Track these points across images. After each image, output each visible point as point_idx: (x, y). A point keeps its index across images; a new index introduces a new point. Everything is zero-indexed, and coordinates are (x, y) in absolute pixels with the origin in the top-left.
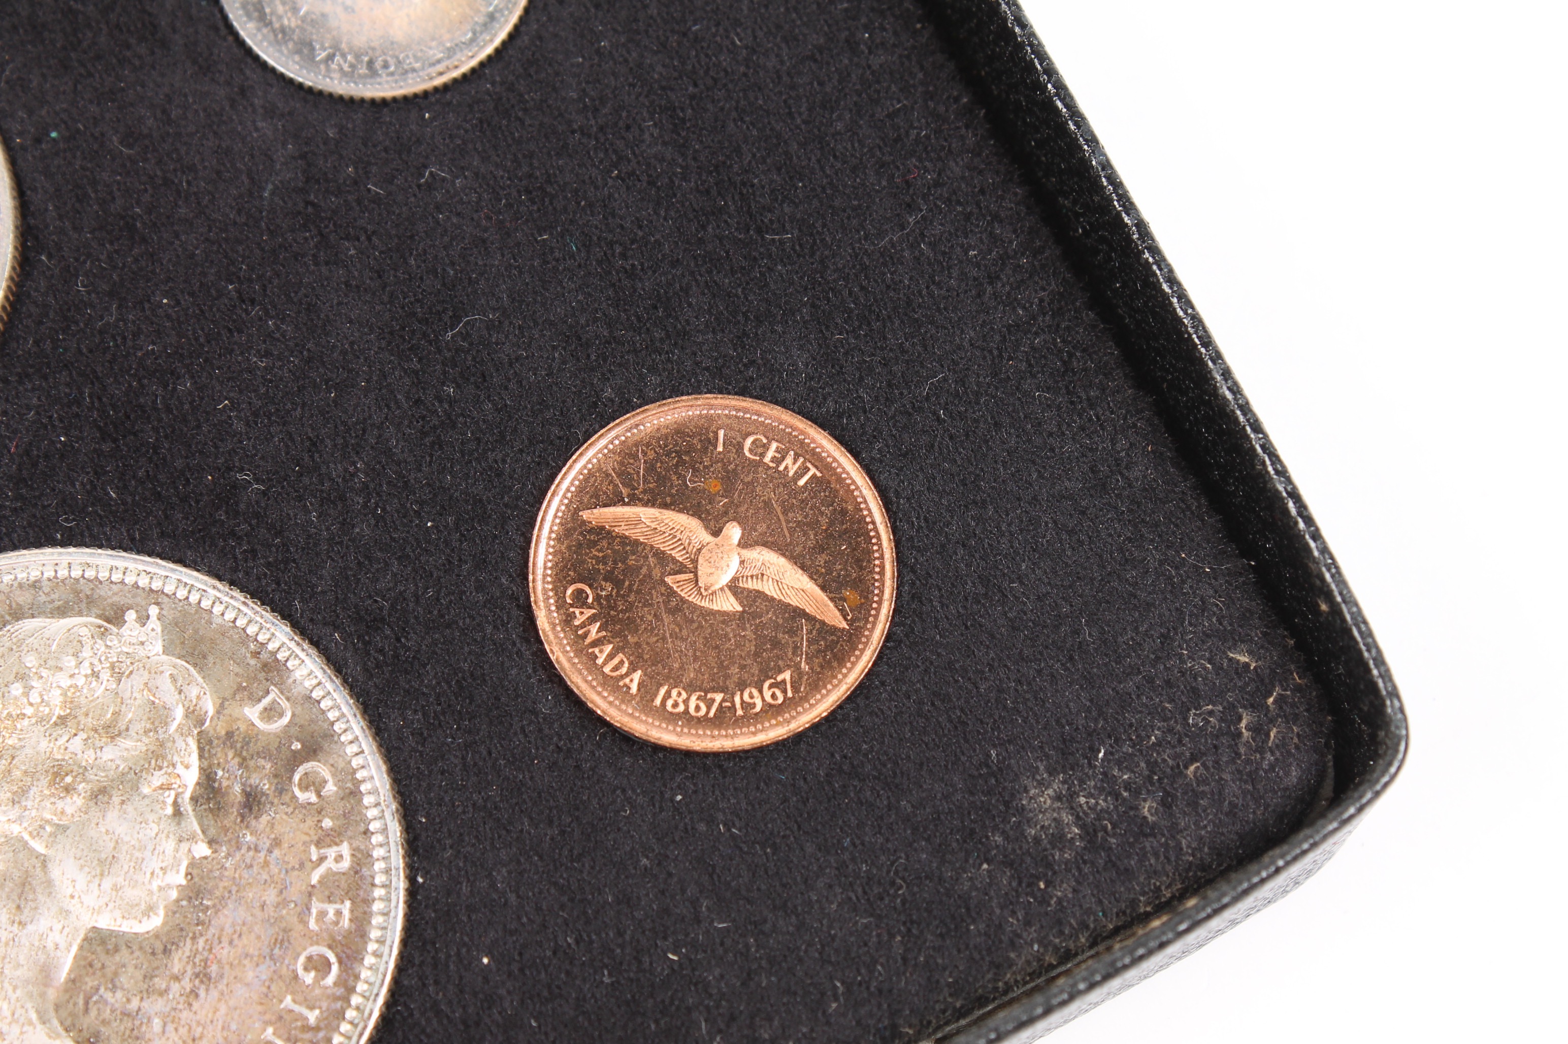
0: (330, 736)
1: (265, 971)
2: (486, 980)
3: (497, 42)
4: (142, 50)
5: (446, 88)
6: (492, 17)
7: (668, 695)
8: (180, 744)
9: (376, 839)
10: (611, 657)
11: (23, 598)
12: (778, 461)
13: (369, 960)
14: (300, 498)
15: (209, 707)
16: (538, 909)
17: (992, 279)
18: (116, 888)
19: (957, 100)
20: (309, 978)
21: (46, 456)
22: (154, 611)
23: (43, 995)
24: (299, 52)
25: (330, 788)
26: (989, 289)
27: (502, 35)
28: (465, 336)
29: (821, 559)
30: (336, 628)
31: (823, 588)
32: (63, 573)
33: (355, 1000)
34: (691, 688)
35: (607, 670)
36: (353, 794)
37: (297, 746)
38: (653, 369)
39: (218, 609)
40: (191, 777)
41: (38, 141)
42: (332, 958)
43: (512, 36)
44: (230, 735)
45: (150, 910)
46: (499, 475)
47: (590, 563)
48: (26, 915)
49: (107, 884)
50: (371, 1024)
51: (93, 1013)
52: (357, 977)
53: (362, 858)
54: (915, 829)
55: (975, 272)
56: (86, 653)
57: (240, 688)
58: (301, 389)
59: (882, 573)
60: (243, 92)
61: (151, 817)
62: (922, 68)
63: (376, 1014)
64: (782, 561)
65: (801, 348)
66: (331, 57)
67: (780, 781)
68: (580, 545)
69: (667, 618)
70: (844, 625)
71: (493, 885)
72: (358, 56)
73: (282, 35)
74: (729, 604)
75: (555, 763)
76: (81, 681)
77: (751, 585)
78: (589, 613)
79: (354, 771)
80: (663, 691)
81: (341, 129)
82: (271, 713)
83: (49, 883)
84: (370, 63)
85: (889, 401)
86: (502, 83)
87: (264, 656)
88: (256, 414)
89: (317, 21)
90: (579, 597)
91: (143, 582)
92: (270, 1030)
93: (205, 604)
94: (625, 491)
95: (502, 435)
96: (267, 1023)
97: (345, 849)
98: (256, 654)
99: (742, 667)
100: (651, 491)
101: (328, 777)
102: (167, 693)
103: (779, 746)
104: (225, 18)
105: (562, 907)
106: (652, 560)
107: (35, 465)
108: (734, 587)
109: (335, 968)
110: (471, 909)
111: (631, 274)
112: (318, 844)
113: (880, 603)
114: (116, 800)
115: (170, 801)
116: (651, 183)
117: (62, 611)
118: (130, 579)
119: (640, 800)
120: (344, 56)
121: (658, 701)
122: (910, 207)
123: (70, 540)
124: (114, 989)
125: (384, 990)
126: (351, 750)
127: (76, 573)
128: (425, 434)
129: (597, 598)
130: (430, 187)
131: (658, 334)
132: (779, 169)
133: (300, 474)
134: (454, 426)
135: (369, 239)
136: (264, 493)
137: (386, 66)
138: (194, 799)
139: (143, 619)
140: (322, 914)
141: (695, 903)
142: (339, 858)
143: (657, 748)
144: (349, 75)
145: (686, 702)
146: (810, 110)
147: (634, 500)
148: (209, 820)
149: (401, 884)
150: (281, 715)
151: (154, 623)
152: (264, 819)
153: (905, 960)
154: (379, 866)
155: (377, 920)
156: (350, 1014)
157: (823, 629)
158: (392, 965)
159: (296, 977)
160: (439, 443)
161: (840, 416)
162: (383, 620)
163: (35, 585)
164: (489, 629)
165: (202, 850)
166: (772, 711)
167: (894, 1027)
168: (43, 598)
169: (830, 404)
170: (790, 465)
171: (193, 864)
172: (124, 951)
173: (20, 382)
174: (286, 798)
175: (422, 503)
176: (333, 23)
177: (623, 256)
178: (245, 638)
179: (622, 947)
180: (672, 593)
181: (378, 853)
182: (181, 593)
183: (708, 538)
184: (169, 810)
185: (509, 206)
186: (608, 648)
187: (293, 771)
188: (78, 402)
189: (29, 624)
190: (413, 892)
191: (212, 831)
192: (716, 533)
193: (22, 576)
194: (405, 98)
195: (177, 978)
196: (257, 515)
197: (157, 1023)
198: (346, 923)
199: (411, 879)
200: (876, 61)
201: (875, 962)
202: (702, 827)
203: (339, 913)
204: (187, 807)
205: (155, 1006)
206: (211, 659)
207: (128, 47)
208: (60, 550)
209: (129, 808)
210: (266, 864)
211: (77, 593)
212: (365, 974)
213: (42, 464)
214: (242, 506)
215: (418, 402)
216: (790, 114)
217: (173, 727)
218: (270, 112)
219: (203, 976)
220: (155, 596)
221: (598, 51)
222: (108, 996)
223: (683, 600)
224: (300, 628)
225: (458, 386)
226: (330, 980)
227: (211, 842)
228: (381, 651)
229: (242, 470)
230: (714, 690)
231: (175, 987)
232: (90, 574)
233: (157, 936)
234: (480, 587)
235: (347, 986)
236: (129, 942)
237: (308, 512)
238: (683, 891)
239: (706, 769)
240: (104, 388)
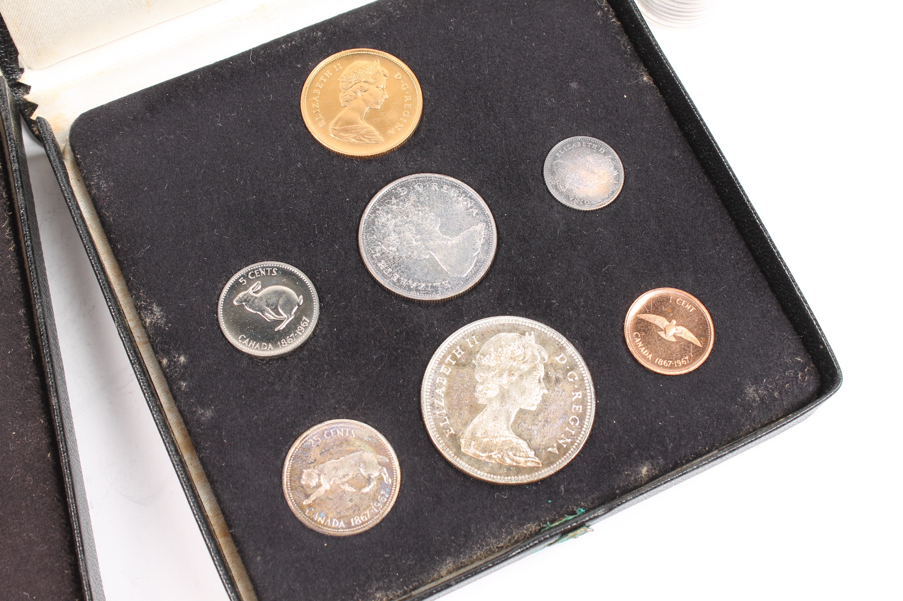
0: (576, 365)
1: (561, 421)
2: (615, 426)
3: (614, 198)
4: (527, 195)
5: (601, 209)
6: (613, 192)
7: (658, 360)
8: (540, 365)
9: (588, 391)
10: (644, 350)
11: (501, 328)
12: (685, 305)
13: (587, 420)
14: (567, 307)
15: (546, 357)
16: (627, 410)
17: (737, 264)
18: (525, 399)
19: (728, 219)
20: (572, 423)
21: (505, 294)
22: (533, 333)
23: (508, 423)
24: (566, 198)
25: (576, 378)
26: (736, 266)
27: (616, 197)
28: (607, 270)
29: (695, 330)
30: (577, 340)
31: (696, 337)
32: (510, 322)
33: (584, 429)
34: (664, 359)
35: (644, 353)
36: (582, 380)
37: (568, 367)
38: (654, 281)
39: (548, 333)
40: (542, 374)
41: (502, 216)
42: (578, 419)
43: (618, 197)
44: (552, 364)
45: (533, 405)
46: (616, 305)
47: (639, 327)
48: (503, 404)
49: (523, 398)
50: (588, 435)
51: (520, 429)
52: (584, 424)
53: (585, 396)
54: (719, 396)
55: (733, 262)
56: (516, 342)
57: (554, 353)
58: (567, 281)
59: (711, 334)
60: (552, 207)
61: (533, 382)
62: (720, 211)
63: (588, 433)
64: (686, 330)
65: (691, 278)
66: (573, 200)
67: (686, 383)
68: (637, 323)
69: (658, 342)
70: (701, 346)
71: (616, 404)
72: (580, 200)
73: (561, 193)
74: (673, 340)
75: (631, 375)
76: (515, 349)
77: (679, 335)
78: (639, 339)
79: (583, 374)
80: (657, 359)
81: (576, 218)
82: (562, 359)
83: (509, 397)
84: (583, 201)
85: (712, 292)
86: (616, 208)
87: (560, 345)
88: (556, 286)
89: (570, 190)
90: (637, 335)
91: (530, 325)
92: (563, 435)
93: (546, 332)
94: (647, 310)
95: (617, 295)
96: (562, 433)
97: (580, 393)
98: (558, 345)
99: (676, 355)
100: (654, 311)
101: (576, 375)
102: (536, 353)
103: (685, 374)
104: (547, 189)
105: (633, 410)
106: (654, 328)
107: (502, 295)
108: (674, 336)
109: (578, 422)
110: (611, 409)
111: (648, 257)
112: (574, 391)
113: (710, 341)
114: (525, 378)
115: (538, 378)
116: (653, 235)
117: (510, 331)
118: (527, 325)
119: (652, 385)
120: (577, 199)
121: (656, 362)
122: (717, 245)
123: (511, 314)
124: (525, 423)
125: (591, 427)
126: (582, 369)
127: (514, 322)
128: (598, 293)
129: (641, 336)
130: (598, 233)
131: (655, 272)
132: (684, 234)
133: (567, 302)
134: (605, 292)
135: (584, 245)
136: (558, 306)
137: (587, 203)
138: (543, 379)
139: (530, 334)
140: (575, 408)
141: (665, 411)
142: (579, 395)
143: (656, 373)
144: (578, 204)
145: (663, 363)
146: (692, 220)
147: (650, 313)
148: (547, 384)
149: (594, 402)
150: (564, 360)
151: (533, 336)
152: (561, 384)
153: (717, 427)
154: (589, 397)
155: (589, 410)
156: (582, 433)
157: (696, 347)
158: (592, 421)
159: (569, 423)
160: (601, 296)
161: (700, 295)
162: (588, 338)
163: (503, 325)
164: (614, 342)
165: (546, 391)
166: (683, 366)
167: (714, 444)
168: (505, 328)
169: (697, 292)
170: (688, 307)
171: (544, 394)
172: (527, 414)
173: (498, 275)
174: (566, 380)
175: (597, 310)
176: (574, 191)
177: (646, 252)
178: (555, 341)
179: (648, 420)
180: (659, 336)
181: (589, 394)
182: (540, 329)
183: (668, 323)
184: (538, 381)
185: (618, 239)
186: (644, 348)
187: (567, 374)
188: (513, 280)
189: (502, 334)
190: (597, 404)
191: (548, 387)
192: (670, 322)
193: (501, 322)
194: (592, 211)
195: (540, 422)
196: (557, 311)
197: (536, 432)
198: (581, 411)
199: (596, 401)
200: (708, 208)
201: (709, 428)
202: (667, 393)
203: (579, 408)
204: (542, 381)
205: (535, 428)
206: (547, 345)
207: (524, 194)
208: (509, 316)
209: (528, 380)
210: (561, 395)
211: (514, 327)
212: (586, 423)
213: (504, 296)
214: (553, 309)
215: (596, 285)
216: (687, 220)
217: (538, 361)
218: (559, 213)
219: (546, 421)
220: (533, 329)
221: (639, 202)
222: (524, 425)
223: (662, 338)
224: (568, 339)
225: (606, 282)
226: (577, 424)
227: (548, 389)
228: (588, 346)
229: (553, 300)
230: (669, 360)
231: (540, 423)
232: (517, 323)
233: (535, 411)
234: (612, 332)
235: (581, 425)
236: (529, 412)
237: (569, 311)
238: (663, 408)
239: (668, 379)
240: (519, 278)
